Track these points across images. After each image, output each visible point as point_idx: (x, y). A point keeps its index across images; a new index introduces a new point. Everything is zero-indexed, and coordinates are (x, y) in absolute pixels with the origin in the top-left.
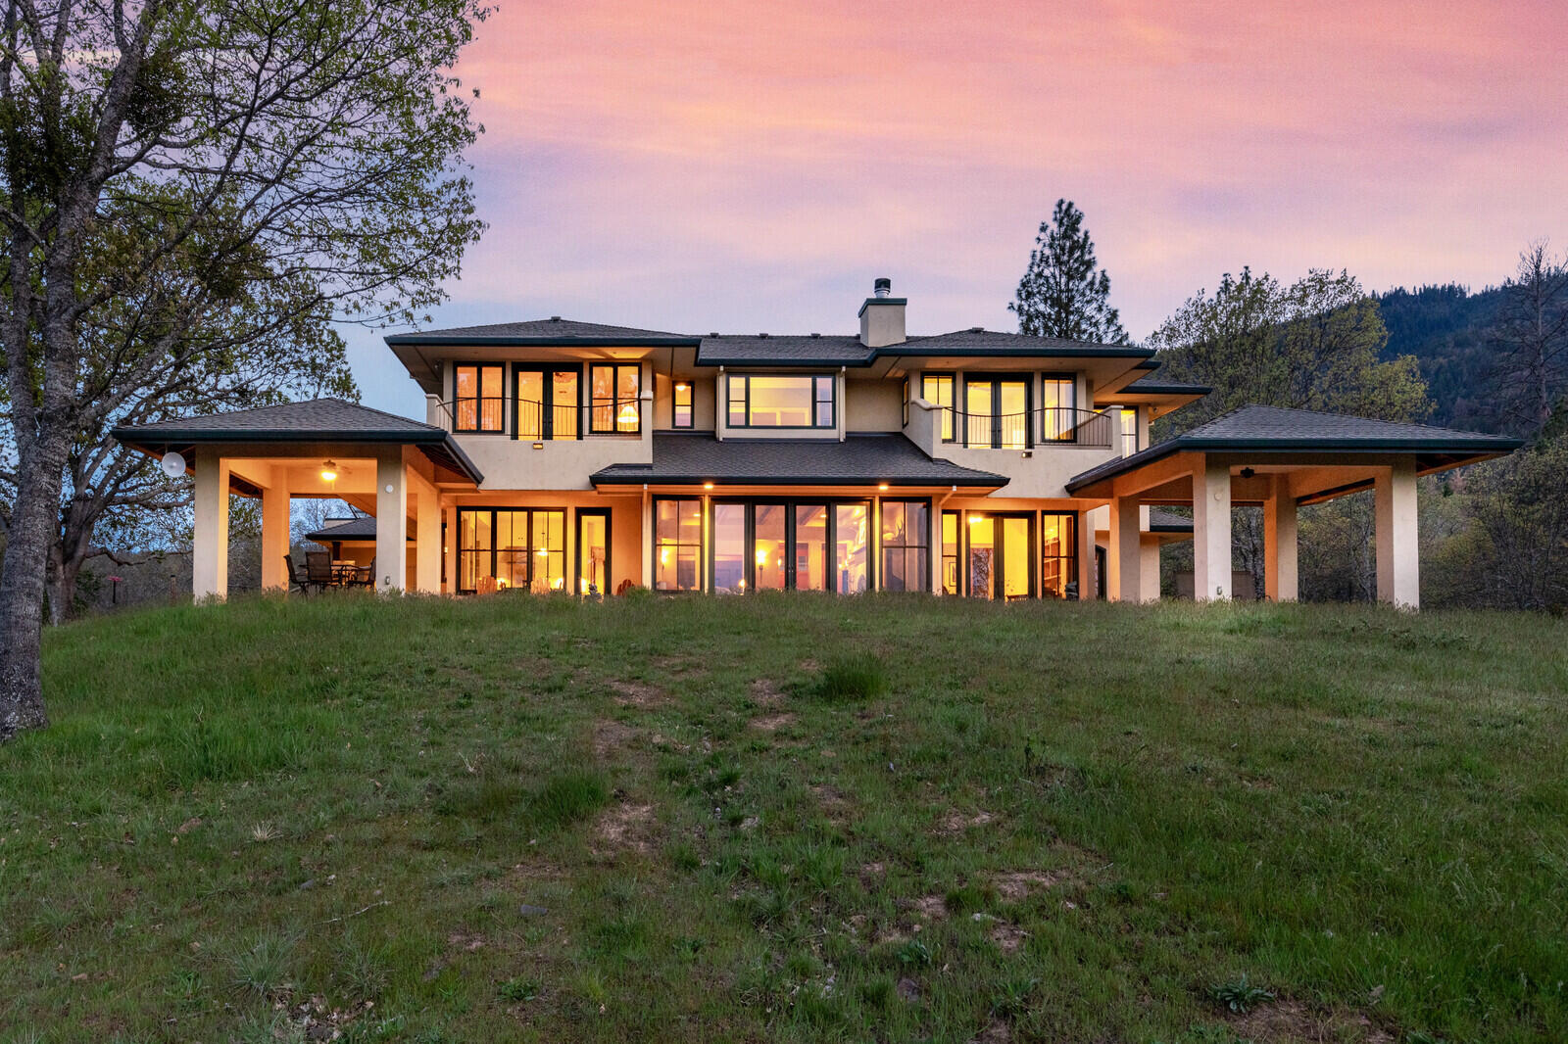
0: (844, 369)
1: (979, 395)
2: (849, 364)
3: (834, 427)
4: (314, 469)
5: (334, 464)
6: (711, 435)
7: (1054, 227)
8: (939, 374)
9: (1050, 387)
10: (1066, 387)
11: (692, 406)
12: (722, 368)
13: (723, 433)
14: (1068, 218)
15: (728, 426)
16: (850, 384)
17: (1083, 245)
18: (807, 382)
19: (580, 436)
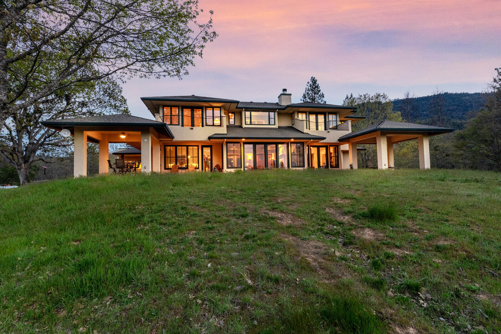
0: (277, 110)
1: (312, 118)
2: (279, 109)
3: (275, 125)
4: (119, 135)
5: (125, 133)
6: (241, 127)
7: (311, 83)
8: (302, 112)
9: (330, 116)
10: (334, 116)
11: (234, 119)
12: (244, 109)
13: (244, 126)
14: (314, 81)
15: (246, 124)
16: (279, 114)
17: (317, 87)
18: (267, 113)
19: (203, 126)
